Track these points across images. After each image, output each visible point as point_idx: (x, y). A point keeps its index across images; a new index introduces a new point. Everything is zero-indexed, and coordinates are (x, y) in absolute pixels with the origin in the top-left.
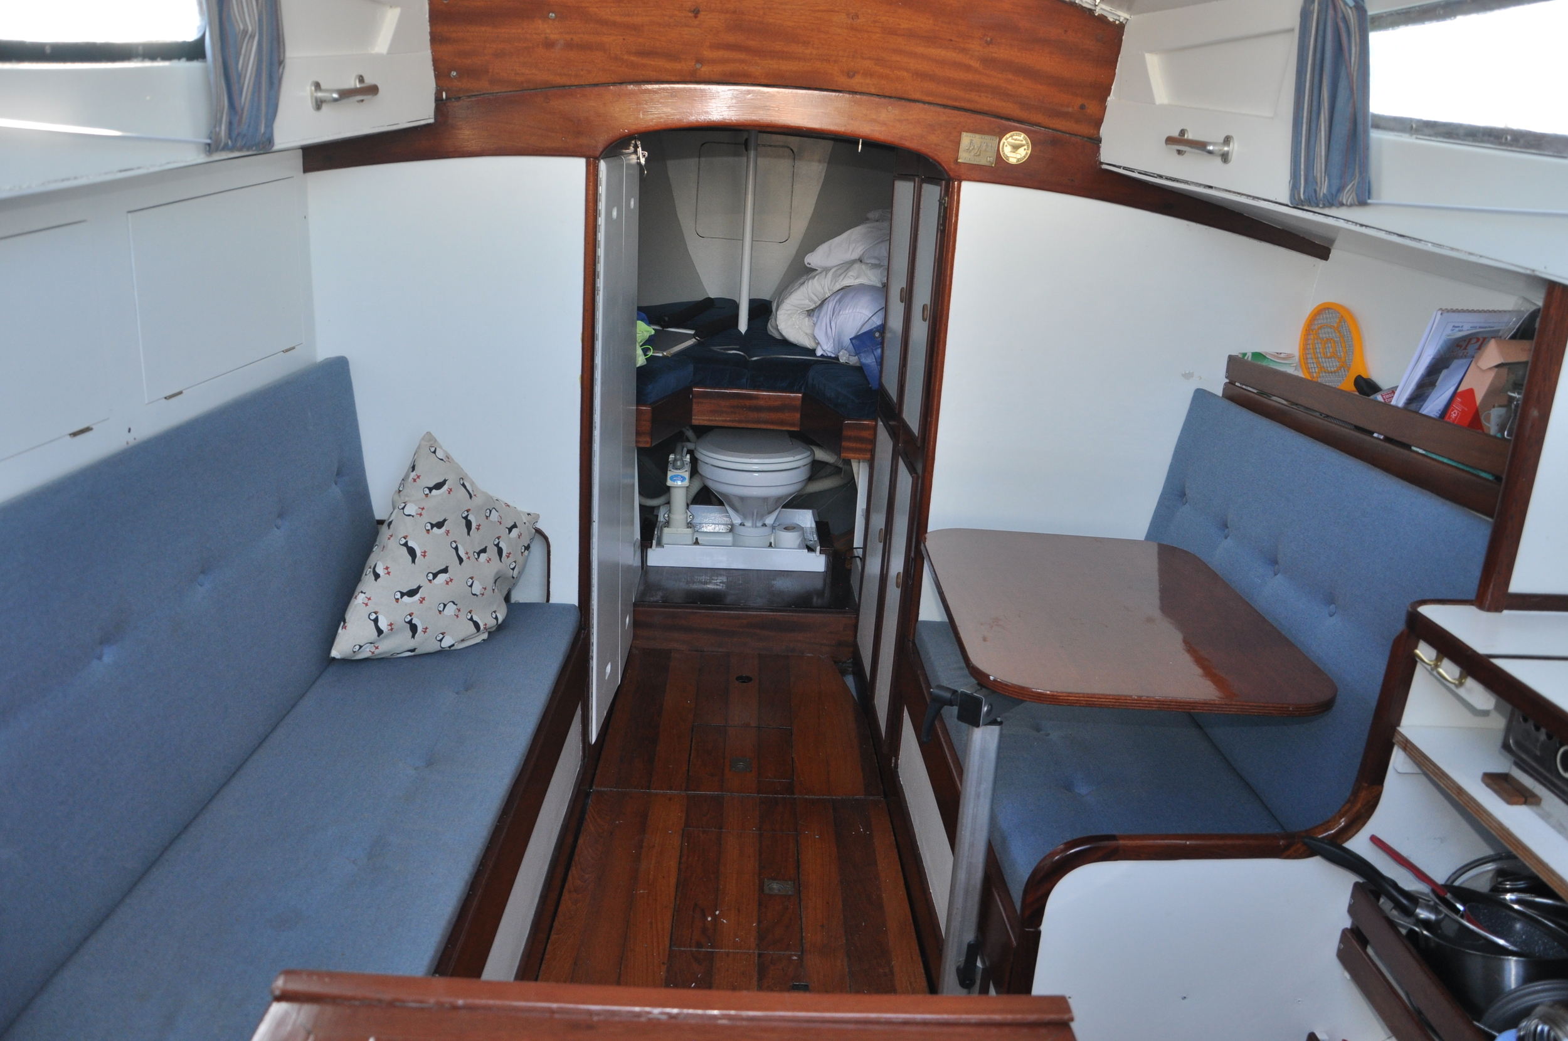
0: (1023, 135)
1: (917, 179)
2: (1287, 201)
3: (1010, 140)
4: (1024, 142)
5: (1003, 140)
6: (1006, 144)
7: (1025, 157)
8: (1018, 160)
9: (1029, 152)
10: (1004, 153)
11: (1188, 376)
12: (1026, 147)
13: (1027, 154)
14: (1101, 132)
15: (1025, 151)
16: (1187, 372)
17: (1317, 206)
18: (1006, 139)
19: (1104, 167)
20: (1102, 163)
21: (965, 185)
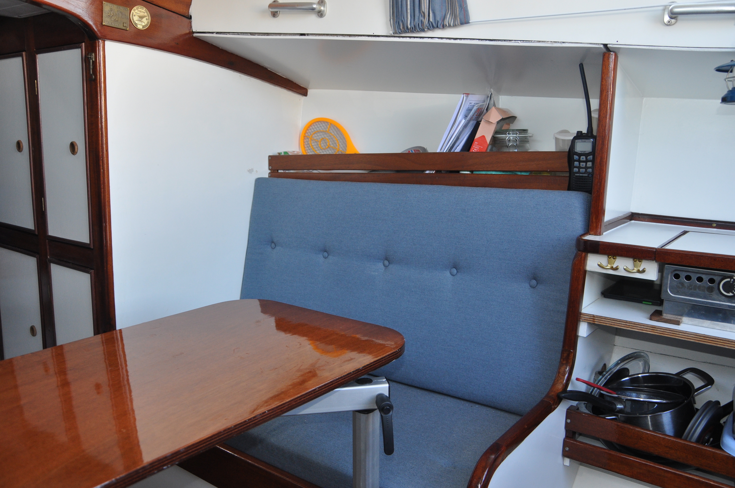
0: (145, 9)
1: (24, 53)
2: (391, 32)
3: (136, 11)
4: (146, 14)
5: (132, 11)
6: (134, 14)
7: (147, 25)
8: (143, 27)
9: (150, 21)
10: (134, 21)
11: (250, 171)
12: (147, 18)
13: (148, 22)
14: (190, 11)
15: (147, 21)
16: (250, 169)
17: (423, 30)
18: (135, 10)
19: (195, 35)
20: (194, 33)
21: (109, 44)
